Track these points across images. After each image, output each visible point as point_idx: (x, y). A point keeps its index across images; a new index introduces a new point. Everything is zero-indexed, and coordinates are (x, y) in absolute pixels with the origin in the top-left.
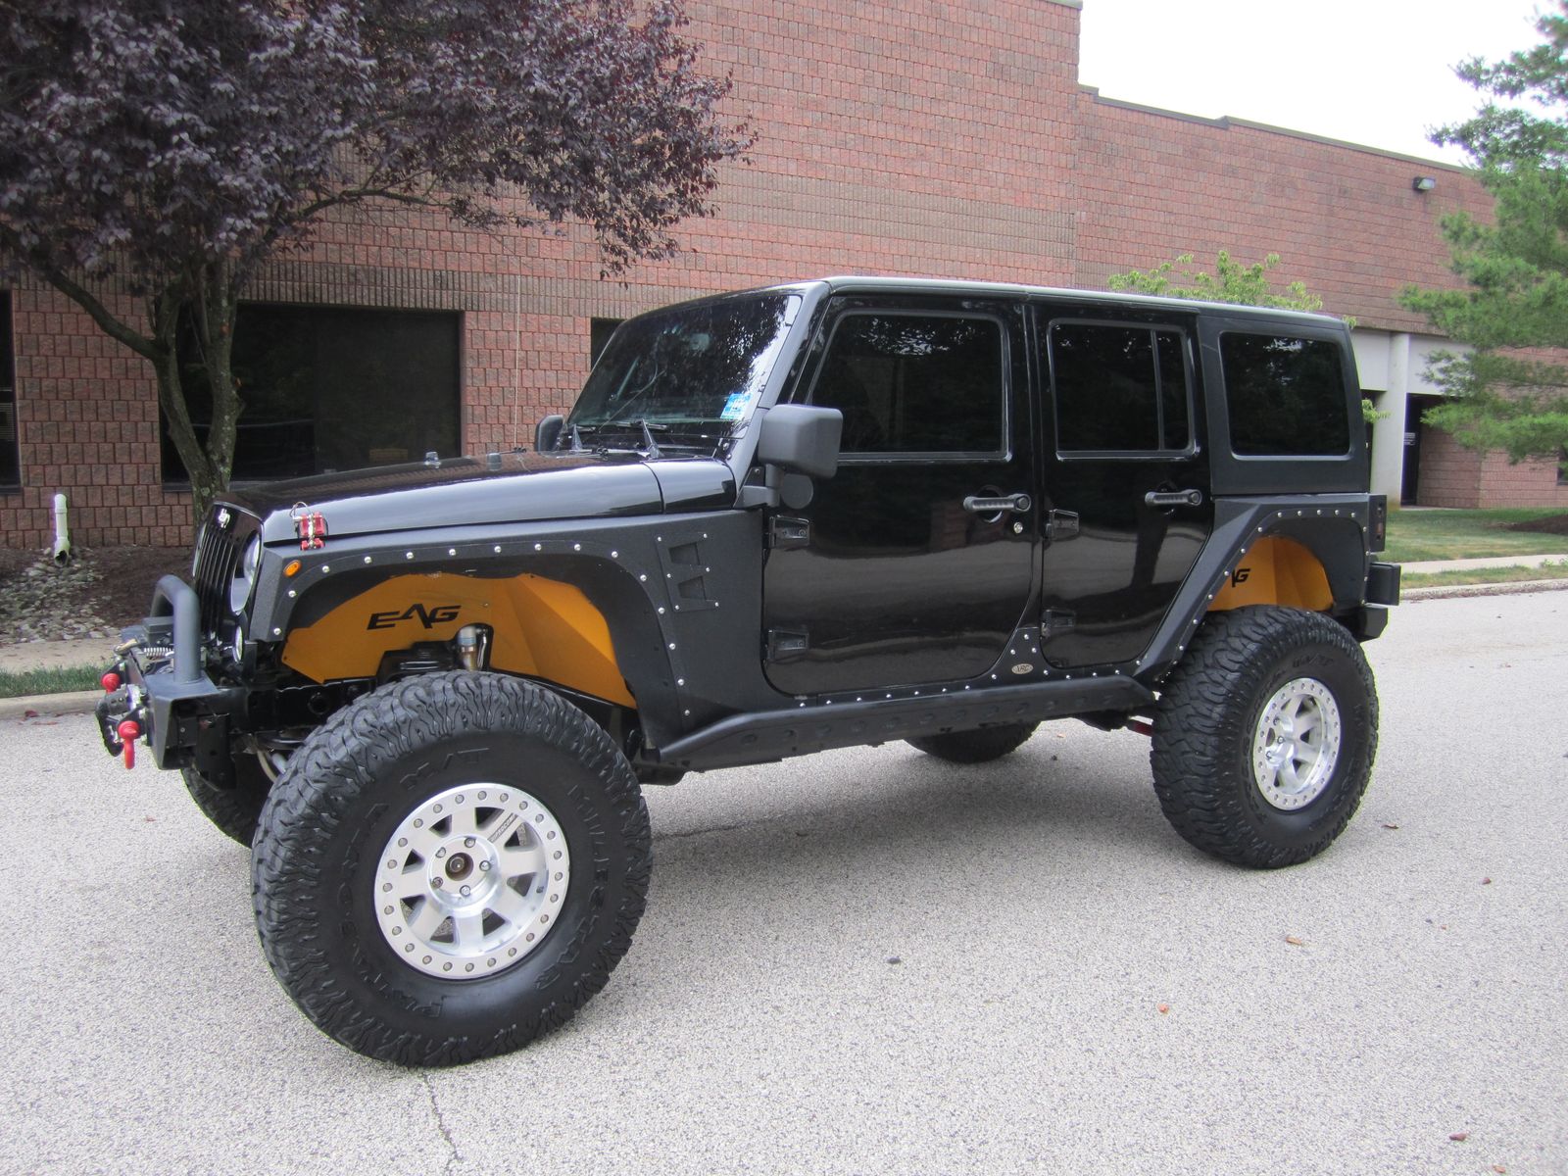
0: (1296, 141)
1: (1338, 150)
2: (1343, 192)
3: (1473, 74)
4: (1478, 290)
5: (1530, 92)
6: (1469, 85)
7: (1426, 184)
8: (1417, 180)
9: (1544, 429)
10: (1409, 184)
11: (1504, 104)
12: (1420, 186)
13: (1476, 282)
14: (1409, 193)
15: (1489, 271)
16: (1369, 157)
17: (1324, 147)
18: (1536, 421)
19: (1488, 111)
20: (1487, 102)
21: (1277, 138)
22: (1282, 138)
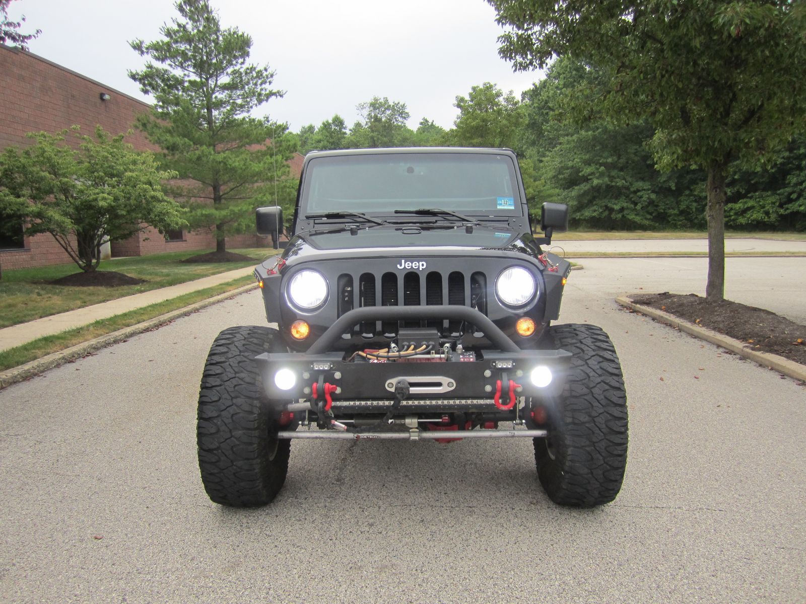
0: (50, 67)
1: (69, 75)
2: (73, 96)
3: (138, 47)
4: (166, 151)
5: (168, 62)
6: (137, 53)
7: (107, 97)
8: (102, 95)
9: (206, 216)
10: (98, 96)
11: (158, 65)
12: (104, 98)
13: (168, 148)
14: (99, 101)
15: (174, 144)
16: (82, 80)
17: (63, 72)
18: (204, 212)
19: (150, 67)
20: (149, 63)
21: (41, 63)
22: (44, 64)
